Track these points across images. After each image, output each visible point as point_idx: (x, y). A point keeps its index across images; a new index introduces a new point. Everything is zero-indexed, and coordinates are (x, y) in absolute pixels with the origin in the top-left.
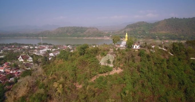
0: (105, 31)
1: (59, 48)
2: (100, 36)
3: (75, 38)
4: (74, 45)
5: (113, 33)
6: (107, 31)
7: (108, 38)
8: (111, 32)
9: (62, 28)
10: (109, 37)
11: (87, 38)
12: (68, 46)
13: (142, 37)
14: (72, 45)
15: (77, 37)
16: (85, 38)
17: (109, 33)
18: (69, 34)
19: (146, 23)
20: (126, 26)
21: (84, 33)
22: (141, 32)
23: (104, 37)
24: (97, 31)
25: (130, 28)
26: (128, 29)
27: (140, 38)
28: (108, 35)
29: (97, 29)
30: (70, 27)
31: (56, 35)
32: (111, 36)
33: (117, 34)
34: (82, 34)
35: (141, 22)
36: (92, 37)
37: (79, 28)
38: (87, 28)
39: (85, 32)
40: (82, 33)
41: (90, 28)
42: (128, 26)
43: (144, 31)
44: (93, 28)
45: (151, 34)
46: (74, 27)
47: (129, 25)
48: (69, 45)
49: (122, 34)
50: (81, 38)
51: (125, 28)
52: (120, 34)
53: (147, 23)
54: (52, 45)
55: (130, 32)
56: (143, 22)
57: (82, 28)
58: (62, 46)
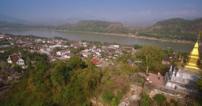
0: (130, 28)
1: (72, 45)
2: (124, 33)
3: (96, 33)
4: (92, 42)
5: (139, 30)
6: (132, 27)
7: (133, 36)
8: (137, 29)
9: (84, 21)
10: (134, 34)
11: (110, 34)
12: (84, 43)
13: (176, 38)
14: (89, 42)
15: (98, 32)
16: (107, 34)
17: (135, 29)
18: (90, 29)
19: (182, 20)
20: (156, 23)
21: (106, 28)
22: (175, 31)
23: (128, 34)
24: (121, 27)
25: (160, 25)
26: (159, 26)
27: (173, 39)
28: (134, 33)
29: (122, 25)
30: (92, 21)
31: (77, 28)
32: (137, 34)
33: (144, 32)
34: (104, 29)
35: (176, 18)
36: (115, 33)
37: (101, 22)
38: (110, 23)
39: (108, 27)
40: (104, 27)
41: (114, 23)
42: (158, 22)
43: (179, 30)
44: (117, 23)
45: (189, 34)
46: (96, 20)
47: (160, 21)
48: (86, 41)
49: (150, 33)
50: (102, 33)
51: (155, 26)
52: (148, 32)
53: (184, 20)
54: (67, 40)
55: (160, 30)
56: (179, 18)
57: (105, 22)
58: (77, 43)
